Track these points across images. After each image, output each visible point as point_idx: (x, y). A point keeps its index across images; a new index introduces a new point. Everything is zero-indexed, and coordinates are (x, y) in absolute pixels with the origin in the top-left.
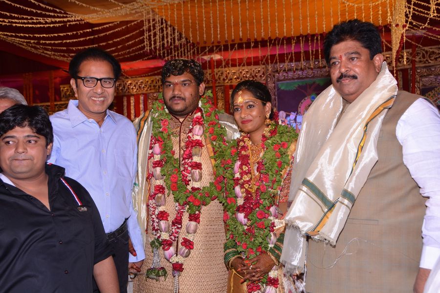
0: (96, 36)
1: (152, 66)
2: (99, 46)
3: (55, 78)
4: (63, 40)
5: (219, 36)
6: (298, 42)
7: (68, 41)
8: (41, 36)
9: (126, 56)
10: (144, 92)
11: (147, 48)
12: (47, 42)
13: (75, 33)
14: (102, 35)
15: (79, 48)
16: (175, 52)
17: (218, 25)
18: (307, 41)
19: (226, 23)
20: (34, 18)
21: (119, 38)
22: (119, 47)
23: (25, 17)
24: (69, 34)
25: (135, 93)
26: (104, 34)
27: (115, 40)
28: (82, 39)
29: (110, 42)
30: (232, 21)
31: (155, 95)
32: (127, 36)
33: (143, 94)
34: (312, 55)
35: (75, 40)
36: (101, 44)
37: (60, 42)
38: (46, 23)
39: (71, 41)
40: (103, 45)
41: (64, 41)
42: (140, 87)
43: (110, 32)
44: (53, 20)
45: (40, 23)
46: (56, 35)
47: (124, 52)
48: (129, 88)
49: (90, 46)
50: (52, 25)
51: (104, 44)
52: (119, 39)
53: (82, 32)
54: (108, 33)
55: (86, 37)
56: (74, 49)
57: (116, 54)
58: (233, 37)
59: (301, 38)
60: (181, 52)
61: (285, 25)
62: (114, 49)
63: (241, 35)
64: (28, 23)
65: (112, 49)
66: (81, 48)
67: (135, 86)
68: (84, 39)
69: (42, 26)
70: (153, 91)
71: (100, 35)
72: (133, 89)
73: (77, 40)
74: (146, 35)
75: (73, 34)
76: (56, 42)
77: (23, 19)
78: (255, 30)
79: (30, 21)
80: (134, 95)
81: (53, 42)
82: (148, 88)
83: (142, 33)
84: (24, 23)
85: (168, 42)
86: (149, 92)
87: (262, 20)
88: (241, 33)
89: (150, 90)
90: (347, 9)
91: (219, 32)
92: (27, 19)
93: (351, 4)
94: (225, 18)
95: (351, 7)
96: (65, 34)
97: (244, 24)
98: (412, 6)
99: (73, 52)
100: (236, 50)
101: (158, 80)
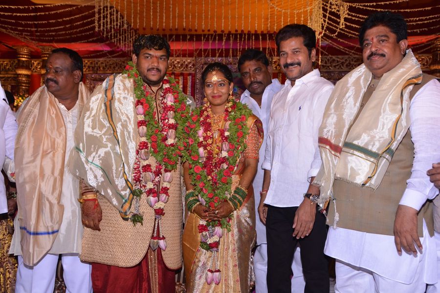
0: (47, 13)
1: (92, 50)
2: (48, 23)
4: (13, 13)
5: (164, 24)
6: (228, 39)
7: (18, 14)
9: (73, 36)
11: (97, 29)
13: (27, 7)
14: (53, 12)
15: (29, 22)
16: (120, 36)
17: (164, 15)
18: (236, 39)
19: (171, 13)
21: (68, 17)
22: (67, 26)
24: (21, 7)
26: (55, 12)
27: (64, 19)
28: (32, 14)
29: (59, 20)
30: (177, 12)
31: (93, 76)
32: (76, 16)
34: (239, 51)
35: (25, 15)
36: (51, 21)
37: (10, 14)
39: (21, 15)
41: (15, 14)
43: (61, 11)
46: (7, 7)
47: (71, 31)
49: (40, 22)
51: (54, 21)
52: (68, 19)
53: (33, 7)
54: (58, 12)
55: (37, 13)
56: (23, 22)
57: (64, 32)
58: (177, 26)
59: (231, 36)
60: (125, 37)
61: (223, 21)
62: (62, 27)
63: (184, 25)
65: (60, 27)
66: (31, 23)
68: (35, 14)
70: (91, 72)
71: (51, 13)
73: (27, 15)
74: (97, 16)
75: (25, 8)
76: (6, 14)
78: (196, 22)
82: (87, 69)
83: (93, 15)
85: (117, 25)
86: (88, 72)
87: (203, 14)
88: (184, 23)
89: (89, 71)
90: (276, 13)
91: (164, 21)
93: (279, 9)
94: (171, 9)
95: (280, 11)
96: (16, 7)
97: (187, 17)
98: (328, 15)
99: (21, 25)
100: (173, 41)
101: (97, 63)
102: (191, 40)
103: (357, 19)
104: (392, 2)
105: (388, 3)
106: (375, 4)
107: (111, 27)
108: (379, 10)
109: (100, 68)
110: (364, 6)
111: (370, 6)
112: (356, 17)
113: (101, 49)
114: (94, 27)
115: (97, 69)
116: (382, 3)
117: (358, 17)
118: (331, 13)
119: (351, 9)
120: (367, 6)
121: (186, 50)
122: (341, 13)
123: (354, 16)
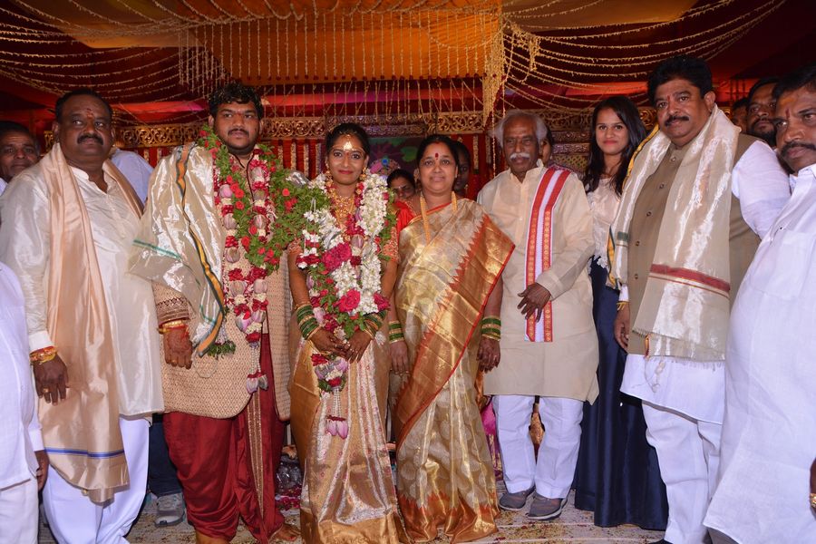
0: (110, 62)
1: (175, 111)
2: (112, 75)
3: (37, 121)
4: (62, 64)
5: (279, 71)
6: (372, 89)
7: (69, 66)
8: (33, 56)
9: (147, 93)
10: (163, 144)
11: (182, 82)
12: (39, 65)
13: (81, 55)
14: (117, 60)
15: (84, 76)
17: (278, 57)
18: (383, 88)
19: (288, 54)
20: (26, 30)
21: (140, 66)
22: (138, 79)
23: (12, 27)
24: (73, 55)
25: (150, 146)
26: (121, 59)
27: (134, 69)
28: (89, 64)
29: (128, 71)
30: (296, 53)
32: (151, 64)
33: (162, 147)
34: (389, 106)
35: (79, 65)
36: (115, 73)
37: (57, 66)
38: (42, 38)
39: (73, 66)
40: (117, 75)
41: (64, 66)
42: (157, 138)
43: (129, 57)
44: (53, 34)
45: (33, 38)
47: (145, 86)
48: (141, 139)
49: (99, 75)
50: (49, 42)
51: (120, 73)
52: (140, 68)
53: (90, 54)
54: (126, 59)
55: (96, 62)
56: (76, 77)
57: (134, 88)
58: (296, 73)
59: (376, 84)
61: (364, 63)
62: (131, 80)
63: (307, 71)
64: (16, 36)
65: (129, 81)
66: (87, 76)
67: (150, 136)
68: (92, 64)
69: (35, 41)
70: (175, 144)
71: (115, 61)
72: (147, 139)
73: (82, 65)
74: (181, 62)
75: (78, 56)
76: (52, 66)
77: (9, 29)
78: (325, 66)
79: (19, 34)
80: (148, 148)
81: (47, 66)
82: (168, 139)
83: (176, 60)
84: (10, 36)
85: (210, 74)
86: (169, 144)
87: (335, 55)
90: (439, 51)
91: (278, 65)
92: (14, 30)
94: (287, 49)
95: (444, 48)
96: (67, 56)
97: (311, 60)
98: (512, 52)
99: (74, 81)
100: (292, 93)
101: (183, 130)
102: (318, 91)
103: (552, 58)
104: (598, 36)
105: (593, 36)
106: (575, 38)
107: (201, 78)
108: (582, 46)
109: (187, 136)
110: (562, 40)
111: (569, 41)
112: (551, 55)
113: (189, 109)
114: (178, 79)
115: (183, 139)
116: (586, 37)
117: (555, 56)
118: (517, 50)
119: (544, 44)
120: (565, 41)
121: (312, 106)
122: (530, 50)
123: (548, 54)
